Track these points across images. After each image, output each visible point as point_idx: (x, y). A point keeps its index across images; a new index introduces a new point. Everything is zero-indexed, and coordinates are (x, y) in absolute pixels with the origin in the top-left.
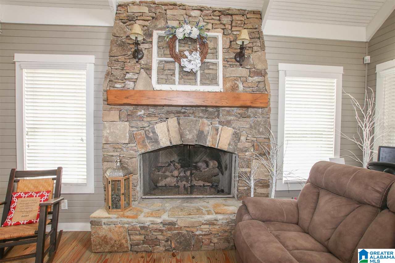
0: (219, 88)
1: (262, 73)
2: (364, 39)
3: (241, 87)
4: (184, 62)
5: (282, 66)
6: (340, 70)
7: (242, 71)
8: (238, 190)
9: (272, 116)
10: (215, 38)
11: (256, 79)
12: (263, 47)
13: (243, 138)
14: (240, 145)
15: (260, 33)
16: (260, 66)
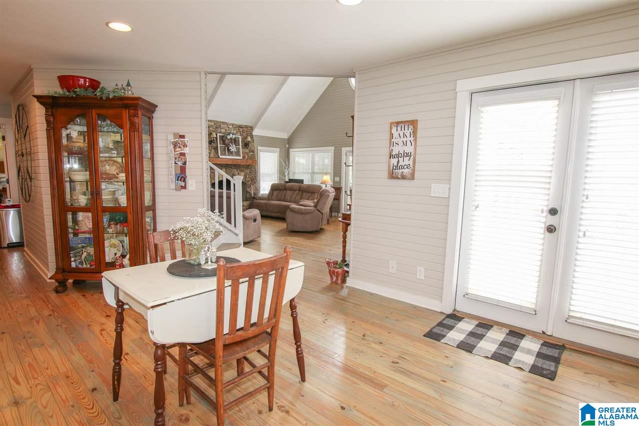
0: (241, 158)
1: (253, 151)
2: (286, 138)
3: (246, 156)
4: (230, 148)
5: (259, 148)
6: (279, 149)
7: (247, 151)
8: (246, 197)
9: (257, 168)
10: (238, 138)
11: (251, 153)
12: (253, 141)
13: (248, 177)
14: (247, 179)
15: (252, 135)
16: (252, 149)
